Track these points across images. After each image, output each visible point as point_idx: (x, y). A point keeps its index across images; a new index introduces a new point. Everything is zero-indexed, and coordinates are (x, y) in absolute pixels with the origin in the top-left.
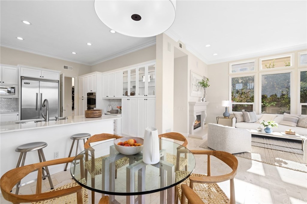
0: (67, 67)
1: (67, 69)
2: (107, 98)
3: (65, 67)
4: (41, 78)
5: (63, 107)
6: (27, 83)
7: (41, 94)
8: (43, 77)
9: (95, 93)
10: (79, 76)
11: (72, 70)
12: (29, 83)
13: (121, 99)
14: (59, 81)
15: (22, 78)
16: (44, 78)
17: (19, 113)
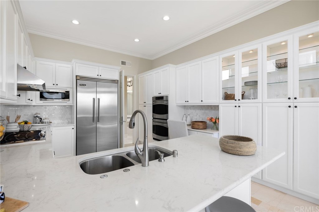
0: (125, 62)
1: (125, 65)
2: (187, 104)
3: (123, 63)
4: (98, 77)
5: (122, 117)
6: (83, 85)
7: (99, 99)
8: (100, 76)
9: (167, 97)
10: (138, 74)
11: (131, 66)
12: (85, 85)
13: (218, 106)
14: (118, 80)
15: (78, 78)
16: (102, 77)
17: (74, 126)
